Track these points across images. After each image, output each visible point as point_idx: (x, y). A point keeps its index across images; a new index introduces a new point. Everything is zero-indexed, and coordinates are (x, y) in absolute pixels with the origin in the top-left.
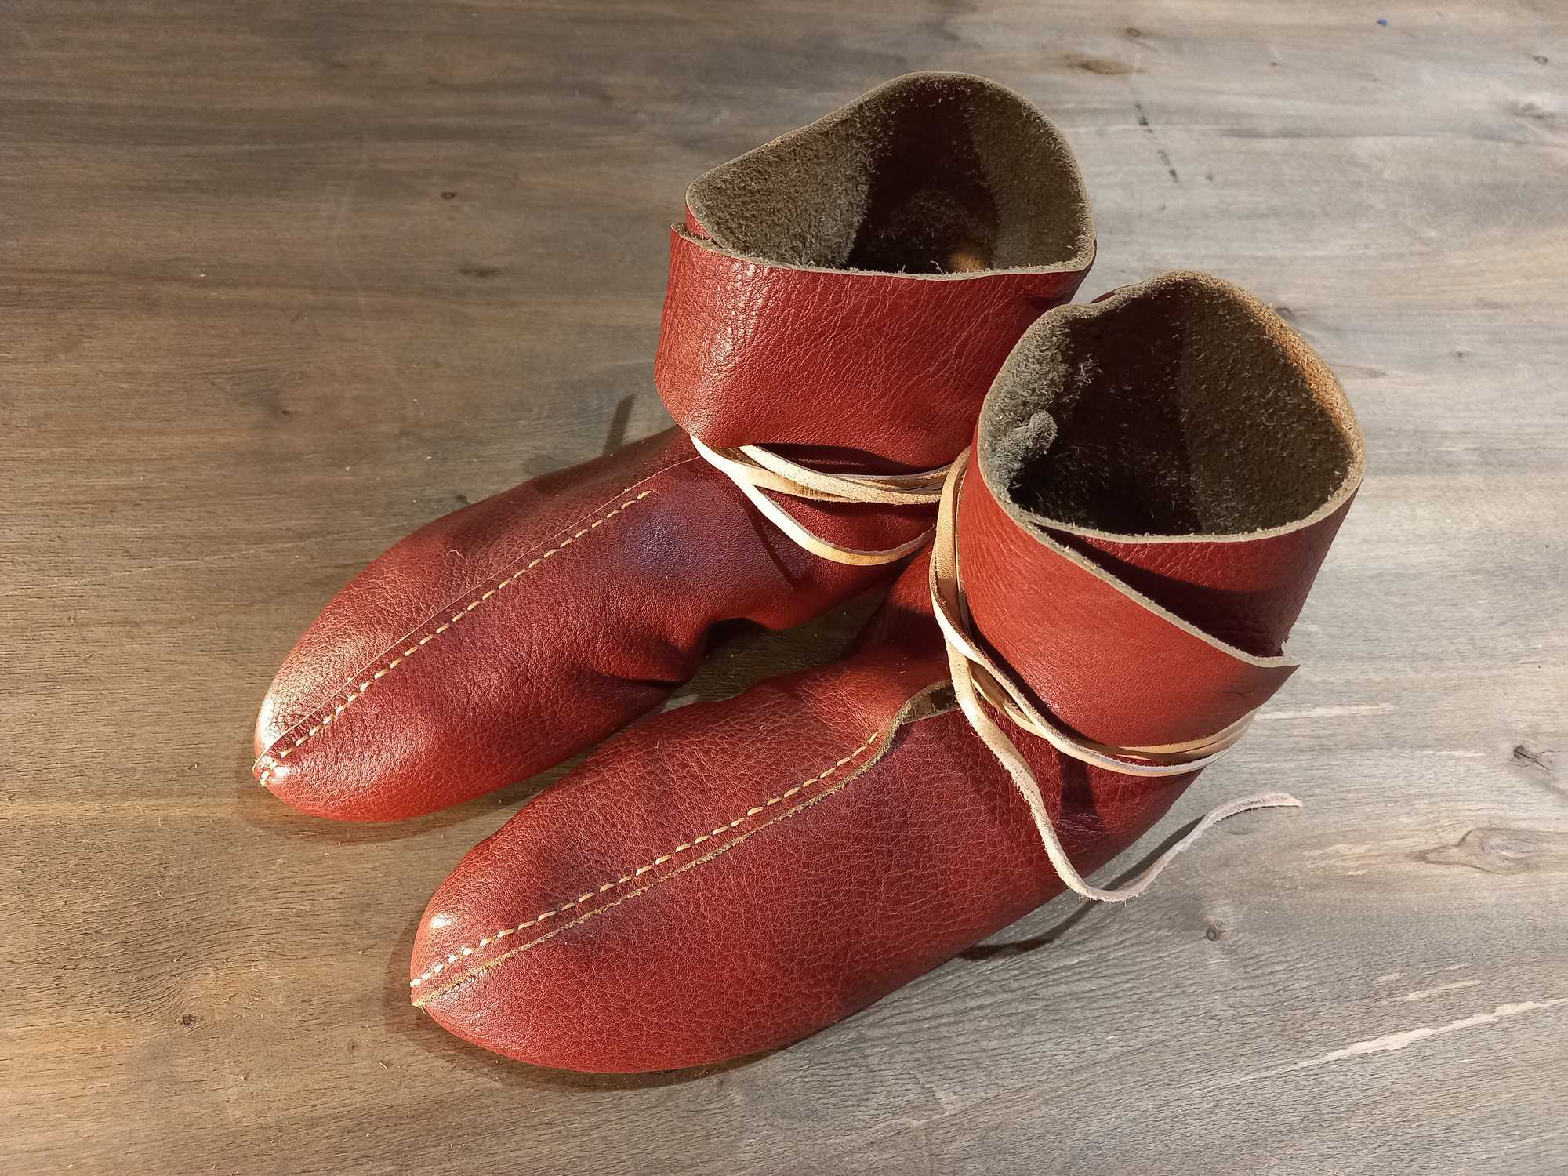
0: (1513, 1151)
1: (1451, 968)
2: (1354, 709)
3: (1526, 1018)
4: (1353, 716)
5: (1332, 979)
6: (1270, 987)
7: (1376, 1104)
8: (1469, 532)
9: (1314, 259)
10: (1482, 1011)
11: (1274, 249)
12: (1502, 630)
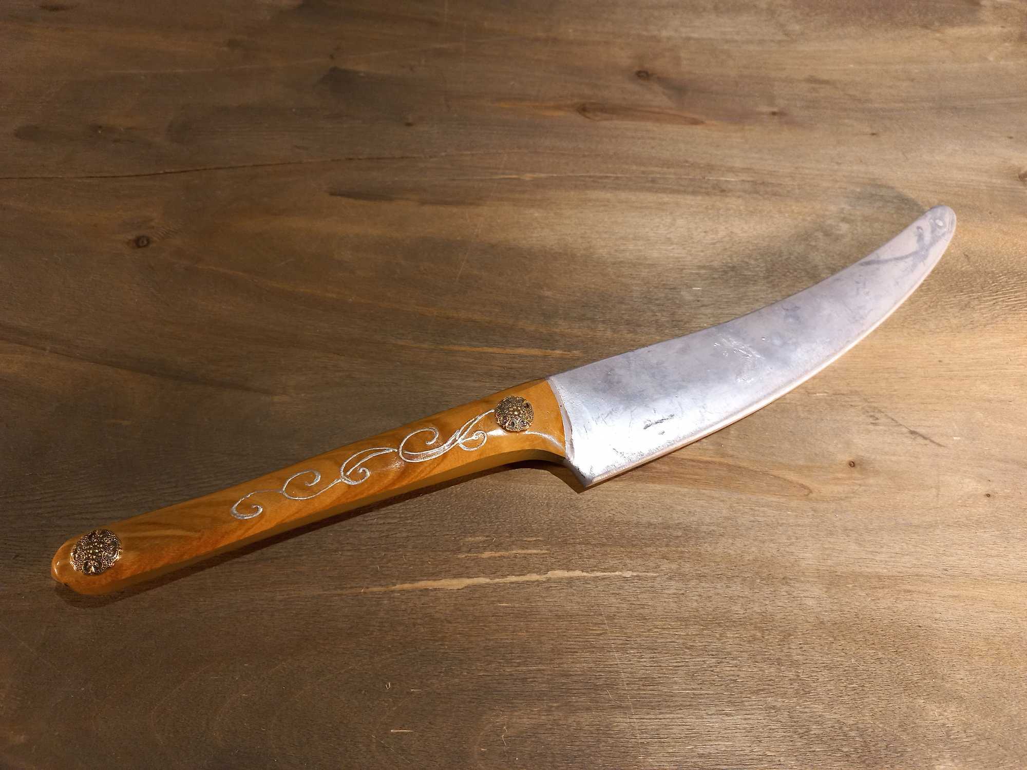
0: (507, 674)
1: (529, 539)
2: (549, 351)
3: (570, 581)
4: (545, 356)
5: (429, 534)
6: (377, 533)
7: (414, 625)
8: (713, 239)
9: (689, 39)
10: (537, 572)
11: (659, 30)
12: (703, 310)
